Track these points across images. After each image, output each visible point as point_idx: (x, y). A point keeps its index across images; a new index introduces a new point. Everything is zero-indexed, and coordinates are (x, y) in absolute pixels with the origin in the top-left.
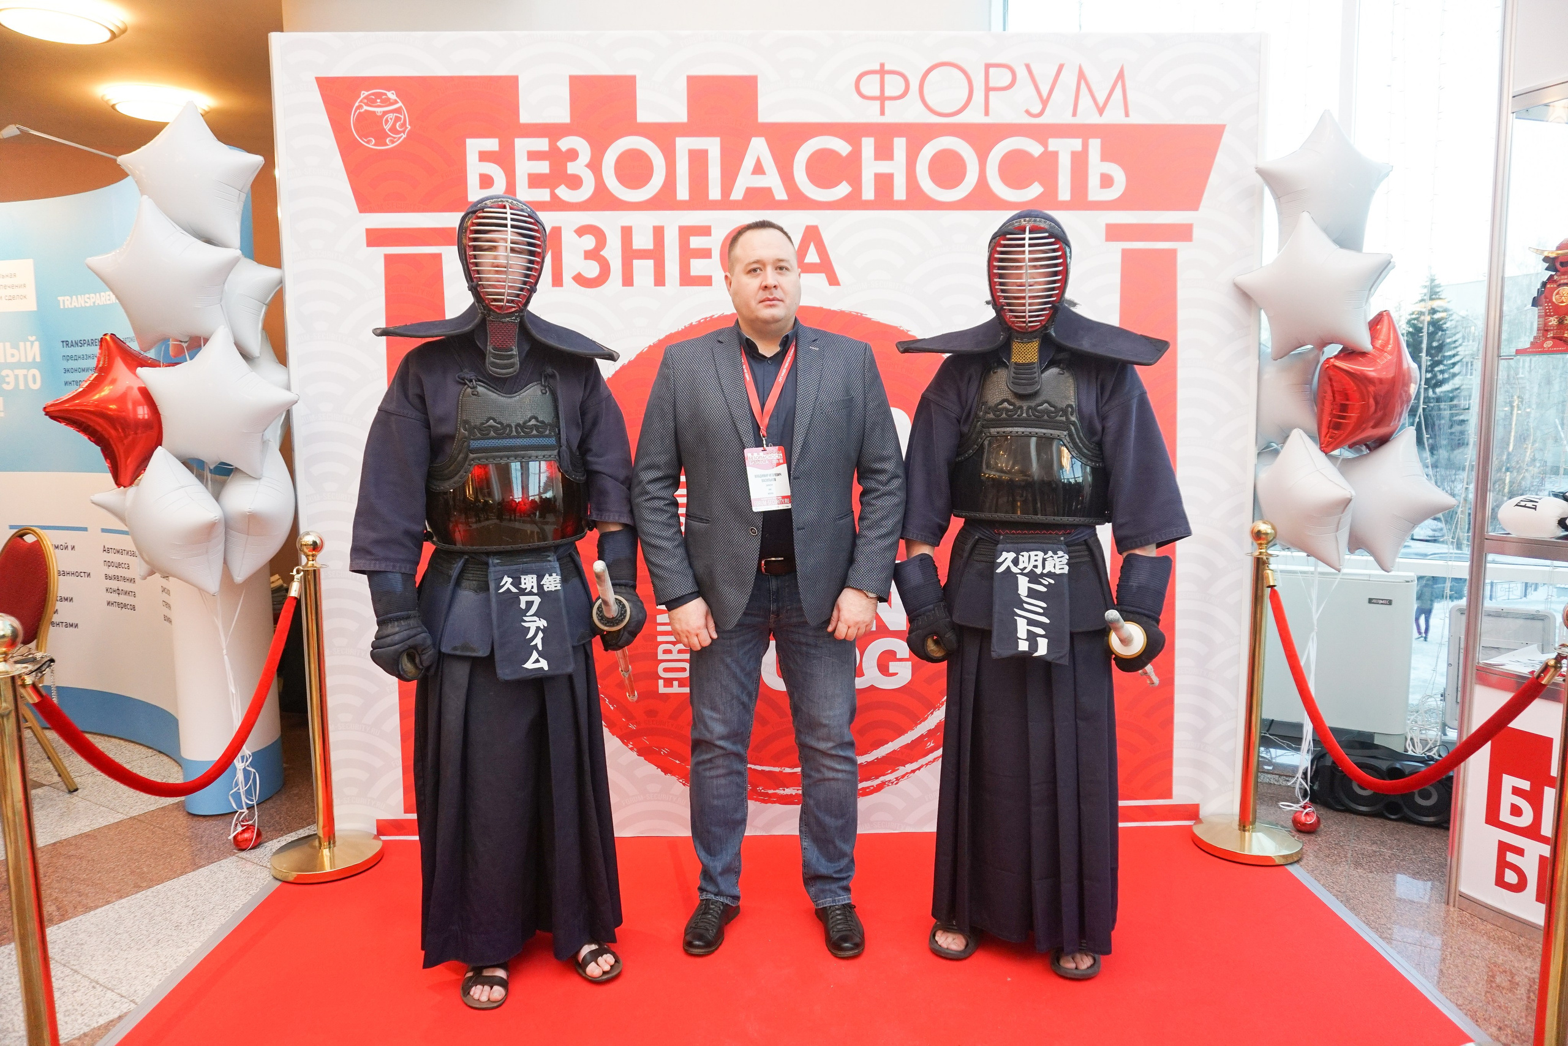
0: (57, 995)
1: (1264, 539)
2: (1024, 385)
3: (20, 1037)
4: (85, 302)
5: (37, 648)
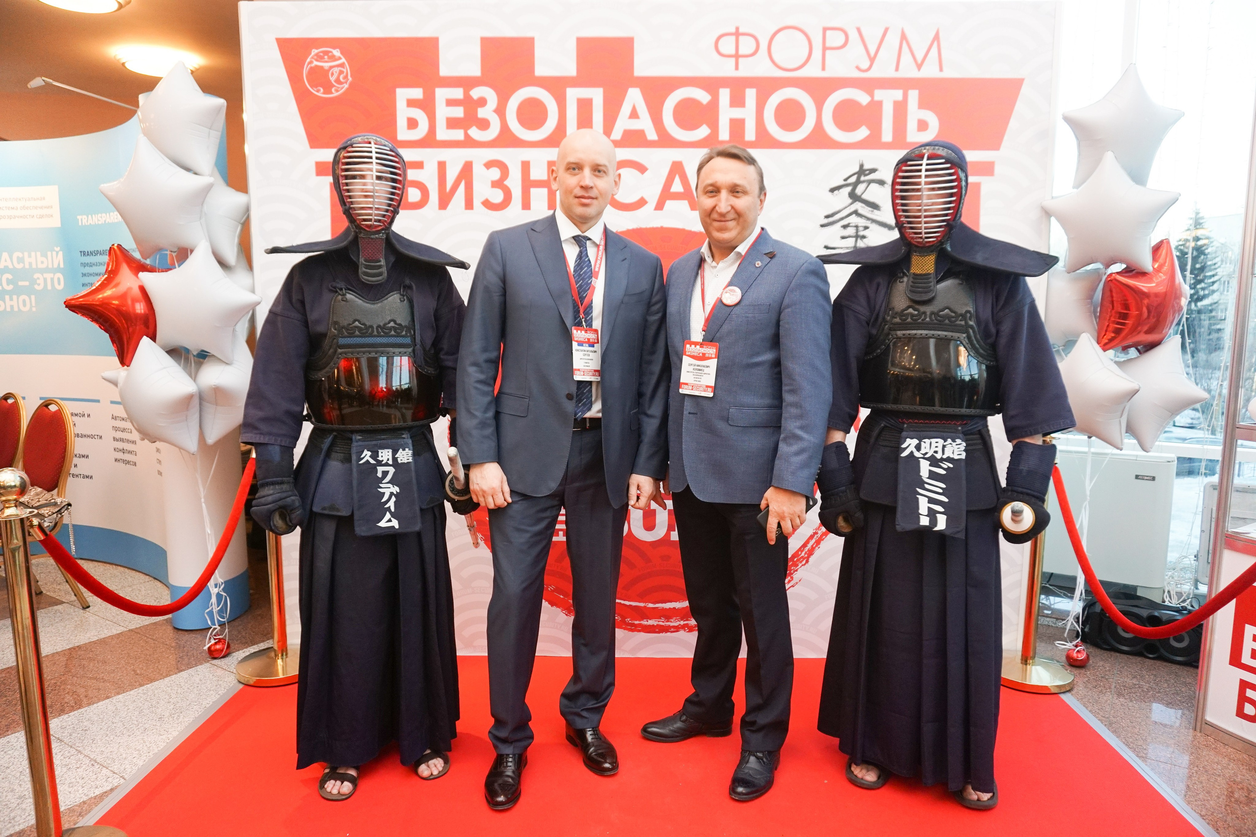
2: (921, 293)
4: (98, 220)
5: (58, 495)
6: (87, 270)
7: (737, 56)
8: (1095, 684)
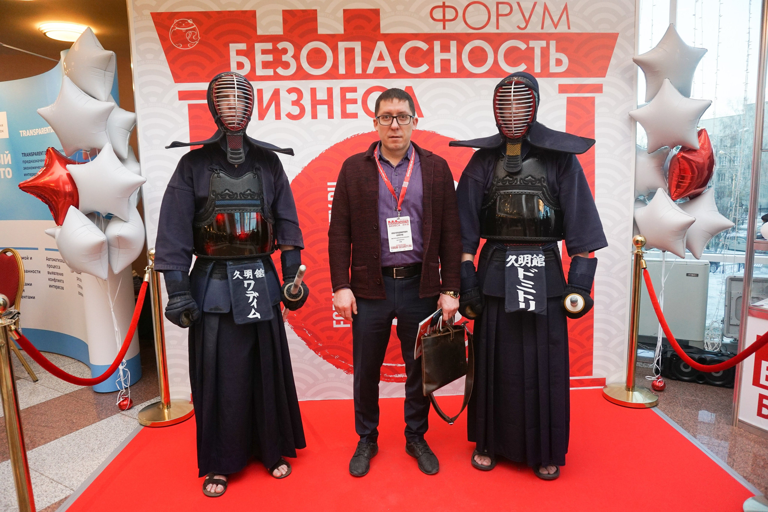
0: (33, 486)
1: (640, 244)
2: (512, 167)
3: (15, 509)
4: (33, 133)
5: (15, 308)
6: (28, 165)
7: (444, 20)
8: (670, 401)
